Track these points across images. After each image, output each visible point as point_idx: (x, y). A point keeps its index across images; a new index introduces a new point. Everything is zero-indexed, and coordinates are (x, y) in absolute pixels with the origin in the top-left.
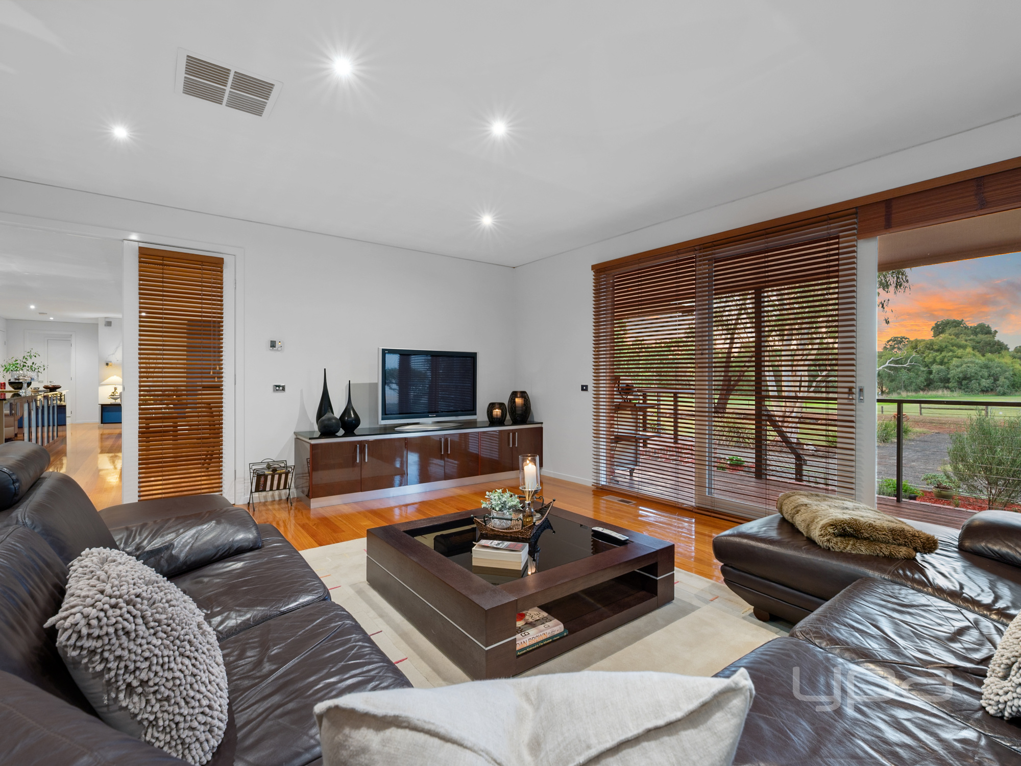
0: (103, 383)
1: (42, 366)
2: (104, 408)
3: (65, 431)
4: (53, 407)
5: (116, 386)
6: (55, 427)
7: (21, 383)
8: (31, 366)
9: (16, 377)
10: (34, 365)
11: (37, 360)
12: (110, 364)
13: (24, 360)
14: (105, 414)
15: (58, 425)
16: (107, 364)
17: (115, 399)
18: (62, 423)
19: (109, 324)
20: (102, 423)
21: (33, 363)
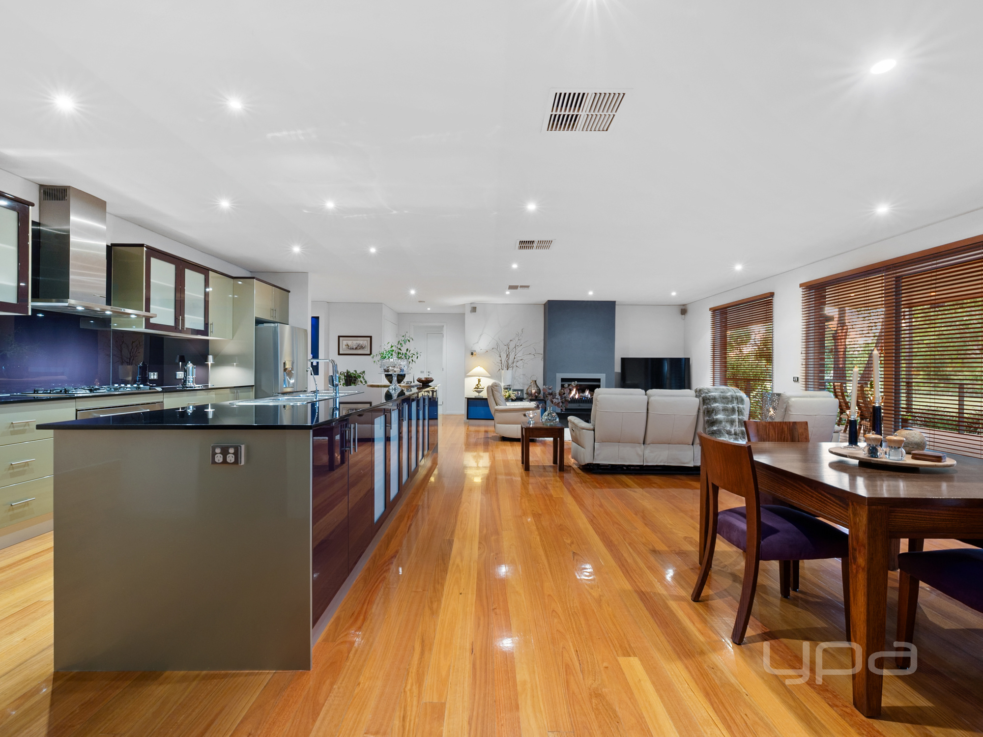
0: (468, 375)
1: (415, 354)
2: (471, 402)
3: (437, 425)
4: (424, 399)
5: (480, 378)
6: (426, 422)
7: (391, 375)
8: (406, 354)
9: (385, 368)
10: (408, 352)
11: (411, 346)
12: (474, 353)
13: (399, 346)
14: (471, 408)
15: (429, 419)
16: (472, 354)
17: (479, 392)
18: (433, 417)
19: (474, 309)
20: (467, 419)
21: (407, 350)
